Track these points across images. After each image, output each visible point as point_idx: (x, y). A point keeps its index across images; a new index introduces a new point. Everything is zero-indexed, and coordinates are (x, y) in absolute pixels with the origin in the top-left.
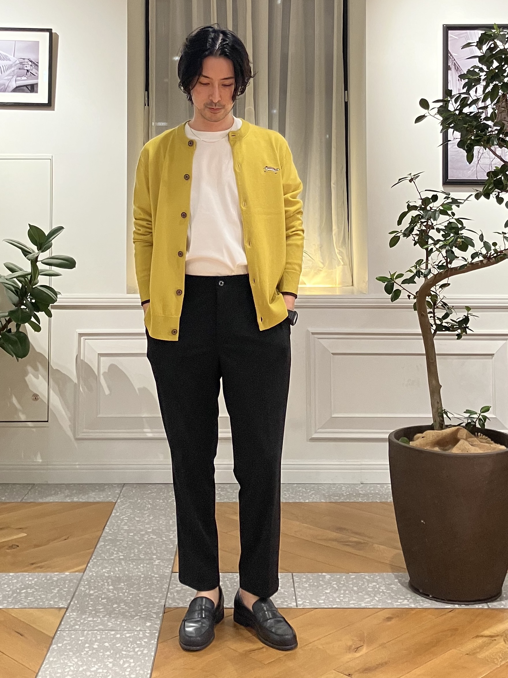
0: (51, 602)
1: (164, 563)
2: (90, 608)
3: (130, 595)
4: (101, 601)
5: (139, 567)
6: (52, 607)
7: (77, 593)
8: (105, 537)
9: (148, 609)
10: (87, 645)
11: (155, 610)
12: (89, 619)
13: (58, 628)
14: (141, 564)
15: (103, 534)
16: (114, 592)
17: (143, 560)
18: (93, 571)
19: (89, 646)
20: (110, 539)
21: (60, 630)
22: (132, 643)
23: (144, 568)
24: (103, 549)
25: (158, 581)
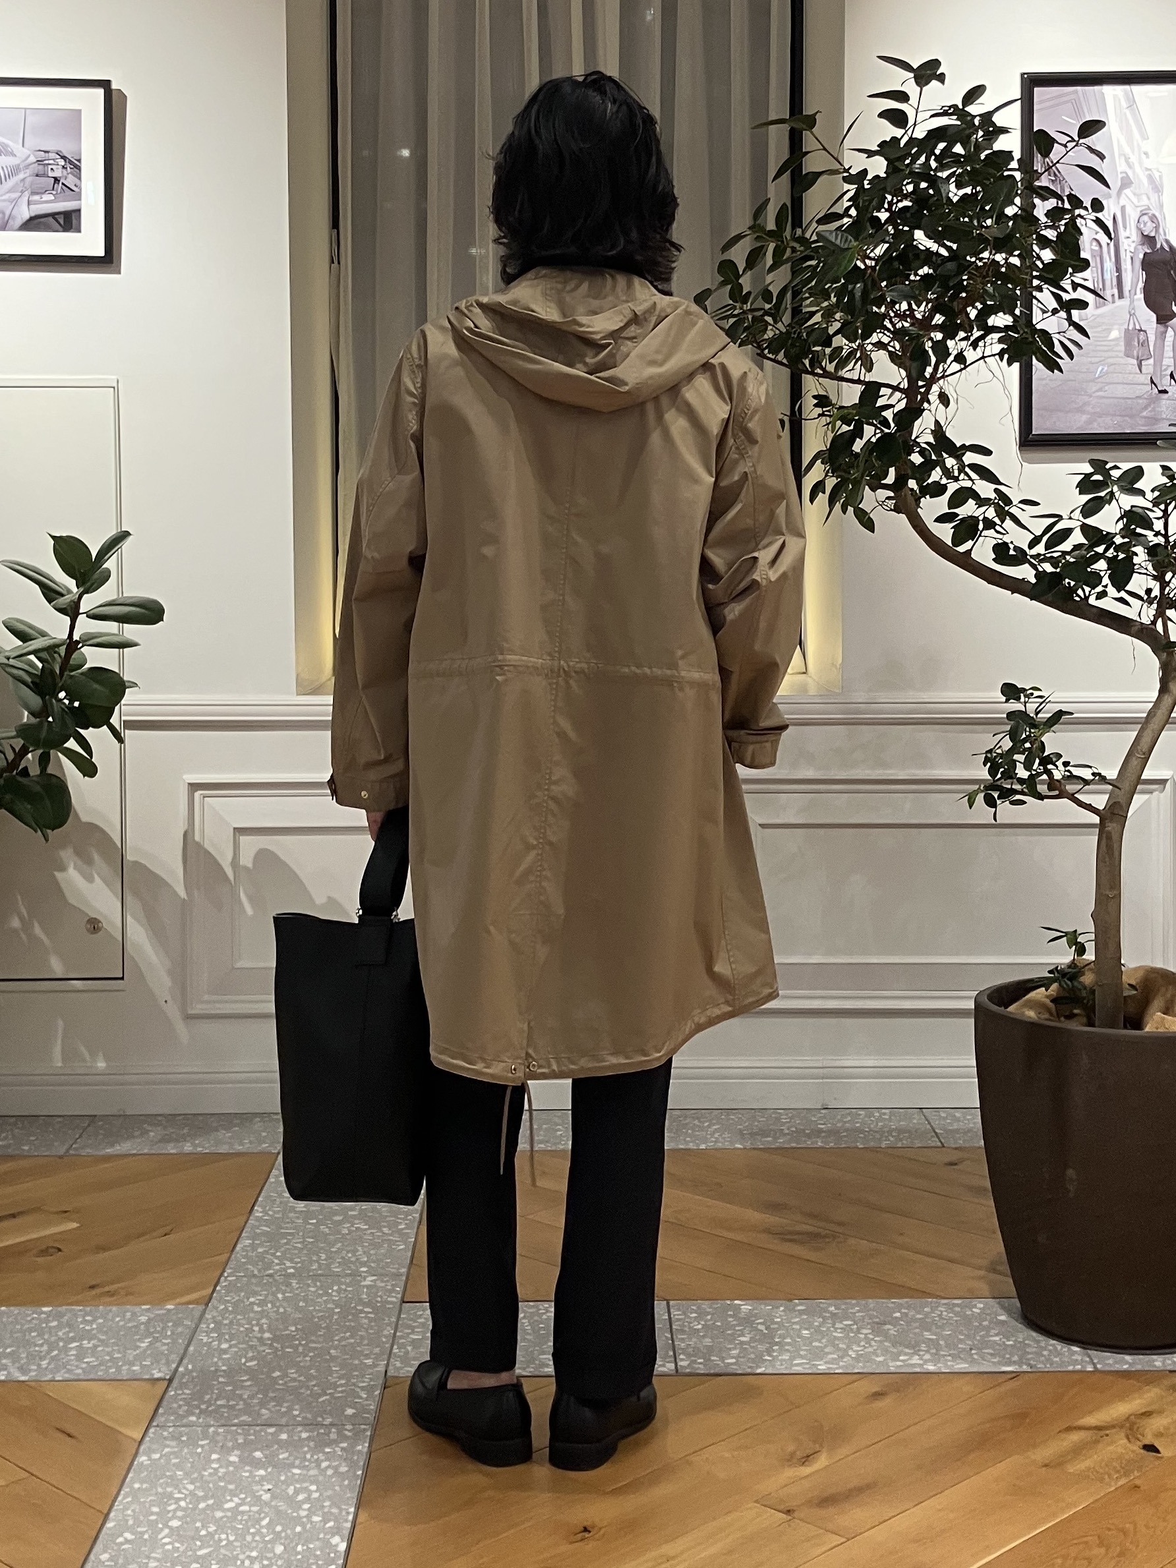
0: (135, 1368)
1: (382, 1281)
2: (221, 1379)
3: (310, 1352)
4: (244, 1364)
5: (330, 1291)
6: (138, 1377)
7: (191, 1348)
8: (254, 1227)
9: (348, 1380)
10: (214, 1456)
11: (364, 1382)
12: (219, 1402)
13: (151, 1420)
14: (333, 1284)
15: (250, 1222)
16: (275, 1344)
17: (338, 1275)
18: (228, 1301)
19: (219, 1459)
20: (265, 1234)
21: (158, 1426)
22: (313, 1451)
23: (339, 1294)
24: (250, 1254)
25: (370, 1320)
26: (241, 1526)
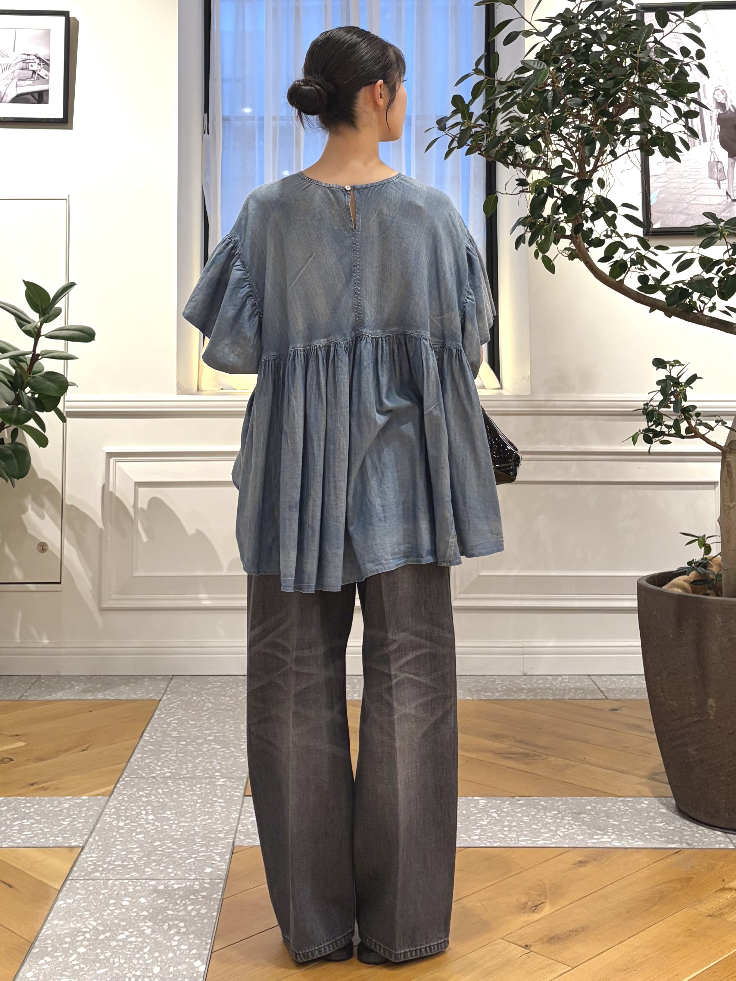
0: (58, 839)
1: (230, 782)
2: (118, 847)
3: (180, 828)
4: (135, 837)
5: (195, 788)
6: (61, 845)
7: (98, 826)
8: (143, 747)
9: (207, 848)
10: (112, 901)
11: (218, 849)
12: (116, 863)
13: (68, 875)
14: (197, 783)
15: (141, 743)
16: (156, 823)
17: (200, 778)
18: (125, 794)
19: (115, 903)
20: (151, 750)
21: (71, 880)
22: (182, 898)
23: (201, 790)
24: (140, 763)
25: (223, 808)
26: (129, 953)
